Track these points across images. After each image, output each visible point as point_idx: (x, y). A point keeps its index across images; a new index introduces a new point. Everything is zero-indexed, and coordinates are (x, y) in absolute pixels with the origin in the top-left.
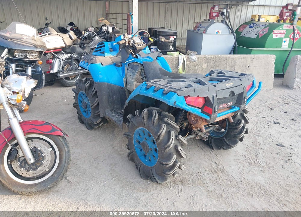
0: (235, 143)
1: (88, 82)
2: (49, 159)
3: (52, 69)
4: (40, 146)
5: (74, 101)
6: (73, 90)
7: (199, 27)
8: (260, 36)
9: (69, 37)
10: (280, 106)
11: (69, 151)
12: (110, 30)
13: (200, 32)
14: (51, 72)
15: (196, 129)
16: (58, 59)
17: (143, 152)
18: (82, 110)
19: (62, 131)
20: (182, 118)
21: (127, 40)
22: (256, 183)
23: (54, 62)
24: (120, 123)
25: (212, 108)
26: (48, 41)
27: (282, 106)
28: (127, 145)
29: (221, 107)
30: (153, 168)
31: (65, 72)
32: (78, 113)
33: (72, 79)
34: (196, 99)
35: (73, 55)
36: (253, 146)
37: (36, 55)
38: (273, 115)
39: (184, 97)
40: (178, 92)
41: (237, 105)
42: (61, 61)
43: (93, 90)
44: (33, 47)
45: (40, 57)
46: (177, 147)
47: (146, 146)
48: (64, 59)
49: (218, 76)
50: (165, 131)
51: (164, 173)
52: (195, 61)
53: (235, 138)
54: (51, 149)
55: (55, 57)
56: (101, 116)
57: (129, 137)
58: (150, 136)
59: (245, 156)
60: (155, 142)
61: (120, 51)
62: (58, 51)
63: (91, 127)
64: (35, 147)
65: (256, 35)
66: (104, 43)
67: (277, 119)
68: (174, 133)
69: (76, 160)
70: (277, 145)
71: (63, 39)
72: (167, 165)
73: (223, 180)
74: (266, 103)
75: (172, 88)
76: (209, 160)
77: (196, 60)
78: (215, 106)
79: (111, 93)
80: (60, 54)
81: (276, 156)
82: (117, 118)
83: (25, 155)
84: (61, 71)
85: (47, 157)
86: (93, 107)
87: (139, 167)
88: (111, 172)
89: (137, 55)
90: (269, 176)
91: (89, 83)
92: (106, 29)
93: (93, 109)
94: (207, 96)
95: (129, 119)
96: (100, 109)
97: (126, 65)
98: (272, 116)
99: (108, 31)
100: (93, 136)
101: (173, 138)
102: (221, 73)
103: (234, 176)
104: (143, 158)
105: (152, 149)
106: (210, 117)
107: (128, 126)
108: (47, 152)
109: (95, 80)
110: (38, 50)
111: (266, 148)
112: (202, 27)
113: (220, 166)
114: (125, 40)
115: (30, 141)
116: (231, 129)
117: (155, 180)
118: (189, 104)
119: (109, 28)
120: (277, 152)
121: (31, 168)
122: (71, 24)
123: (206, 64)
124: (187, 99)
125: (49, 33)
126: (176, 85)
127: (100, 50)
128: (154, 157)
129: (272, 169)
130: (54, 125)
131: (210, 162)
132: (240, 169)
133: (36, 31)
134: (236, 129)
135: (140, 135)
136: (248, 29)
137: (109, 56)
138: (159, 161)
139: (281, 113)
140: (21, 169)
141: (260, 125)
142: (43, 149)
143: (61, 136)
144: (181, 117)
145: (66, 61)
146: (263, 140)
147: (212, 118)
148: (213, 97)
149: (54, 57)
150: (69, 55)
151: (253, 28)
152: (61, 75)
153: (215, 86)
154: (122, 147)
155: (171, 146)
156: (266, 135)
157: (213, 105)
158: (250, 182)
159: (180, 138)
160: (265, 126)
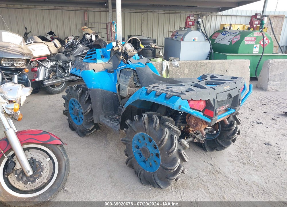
0: (229, 144)
1: (80, 88)
2: (48, 170)
3: (38, 77)
4: (38, 156)
5: (64, 109)
6: (63, 97)
7: (176, 35)
8: (233, 43)
9: (54, 45)
10: (259, 107)
11: (68, 160)
12: (94, 38)
13: (177, 39)
14: (37, 79)
15: (193, 132)
16: (43, 67)
17: (143, 157)
18: (72, 117)
19: (60, 140)
20: (181, 121)
21: (120, 47)
22: (253, 182)
23: (39, 70)
24: (116, 128)
25: (213, 110)
26: (33, 49)
27: (261, 106)
28: (125, 152)
29: (220, 109)
30: (155, 174)
31: (50, 80)
32: (68, 120)
33: (57, 86)
34: (198, 102)
35: (58, 62)
36: (243, 146)
37: (22, 63)
38: (255, 115)
39: (187, 100)
40: (182, 96)
41: (233, 107)
42: (46, 69)
43: (85, 96)
44: (20, 55)
45: (27, 65)
46: (181, 152)
47: (147, 152)
48: (50, 67)
49: (212, 79)
50: (168, 135)
51: (168, 178)
52: (177, 67)
53: (228, 139)
54: (49, 159)
55: (41, 65)
56: (95, 122)
57: (128, 143)
58: (150, 141)
59: (238, 156)
60: (157, 147)
61: (112, 58)
62: (43, 59)
63: (83, 133)
64: (32, 158)
65: (229, 42)
66: (95, 50)
67: (259, 119)
68: (176, 137)
69: (72, 169)
70: (265, 144)
71: (48, 47)
72: (172, 170)
73: (222, 181)
74: (246, 105)
75: (174, 92)
76: (205, 162)
77: (179, 66)
78: (216, 109)
79: (104, 99)
80: (45, 62)
81: (266, 155)
82: (112, 124)
83: (23, 167)
84: (47, 79)
85: (46, 168)
86: (86, 114)
87: (139, 173)
88: (110, 180)
89: (128, 61)
90: (264, 175)
91: (81, 90)
92: (90, 37)
93: (85, 116)
94: (209, 99)
95: (128, 125)
96: (94, 116)
97: (118, 71)
98: (254, 117)
99: (92, 40)
100: (86, 144)
101: (176, 142)
102: (212, 76)
103: (231, 177)
104: (142, 164)
105: (154, 154)
106: (212, 120)
107: (126, 131)
108: (46, 162)
109: (89, 87)
110: (25, 58)
111: (255, 148)
112: (179, 35)
113: (216, 167)
114: (118, 46)
115: (27, 151)
116: (224, 130)
117: (157, 186)
118: (192, 107)
119: (93, 36)
120: (267, 151)
121: (29, 181)
122: (51, 33)
123: (188, 70)
124: (190, 103)
125: (34, 41)
126: (176, 89)
127: (91, 57)
128: (155, 161)
129: (265, 168)
130: (52, 134)
131: (206, 164)
132: (236, 170)
133: (23, 39)
134: (230, 130)
135: (139, 140)
136: (220, 36)
137: (101, 63)
138: (162, 167)
139: (262, 114)
140: (18, 182)
141: (244, 125)
142: (41, 160)
143: (59, 145)
144: (179, 121)
145: (51, 69)
146: (251, 140)
147: (213, 120)
148: (214, 100)
149: (39, 65)
150: (54, 63)
151: (226, 36)
152: (47, 83)
153: (214, 89)
154: (117, 153)
155: (175, 150)
156: (253, 135)
157: (214, 108)
158: (248, 182)
159: (183, 142)
160: (250, 126)
